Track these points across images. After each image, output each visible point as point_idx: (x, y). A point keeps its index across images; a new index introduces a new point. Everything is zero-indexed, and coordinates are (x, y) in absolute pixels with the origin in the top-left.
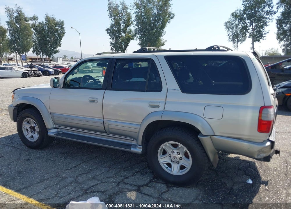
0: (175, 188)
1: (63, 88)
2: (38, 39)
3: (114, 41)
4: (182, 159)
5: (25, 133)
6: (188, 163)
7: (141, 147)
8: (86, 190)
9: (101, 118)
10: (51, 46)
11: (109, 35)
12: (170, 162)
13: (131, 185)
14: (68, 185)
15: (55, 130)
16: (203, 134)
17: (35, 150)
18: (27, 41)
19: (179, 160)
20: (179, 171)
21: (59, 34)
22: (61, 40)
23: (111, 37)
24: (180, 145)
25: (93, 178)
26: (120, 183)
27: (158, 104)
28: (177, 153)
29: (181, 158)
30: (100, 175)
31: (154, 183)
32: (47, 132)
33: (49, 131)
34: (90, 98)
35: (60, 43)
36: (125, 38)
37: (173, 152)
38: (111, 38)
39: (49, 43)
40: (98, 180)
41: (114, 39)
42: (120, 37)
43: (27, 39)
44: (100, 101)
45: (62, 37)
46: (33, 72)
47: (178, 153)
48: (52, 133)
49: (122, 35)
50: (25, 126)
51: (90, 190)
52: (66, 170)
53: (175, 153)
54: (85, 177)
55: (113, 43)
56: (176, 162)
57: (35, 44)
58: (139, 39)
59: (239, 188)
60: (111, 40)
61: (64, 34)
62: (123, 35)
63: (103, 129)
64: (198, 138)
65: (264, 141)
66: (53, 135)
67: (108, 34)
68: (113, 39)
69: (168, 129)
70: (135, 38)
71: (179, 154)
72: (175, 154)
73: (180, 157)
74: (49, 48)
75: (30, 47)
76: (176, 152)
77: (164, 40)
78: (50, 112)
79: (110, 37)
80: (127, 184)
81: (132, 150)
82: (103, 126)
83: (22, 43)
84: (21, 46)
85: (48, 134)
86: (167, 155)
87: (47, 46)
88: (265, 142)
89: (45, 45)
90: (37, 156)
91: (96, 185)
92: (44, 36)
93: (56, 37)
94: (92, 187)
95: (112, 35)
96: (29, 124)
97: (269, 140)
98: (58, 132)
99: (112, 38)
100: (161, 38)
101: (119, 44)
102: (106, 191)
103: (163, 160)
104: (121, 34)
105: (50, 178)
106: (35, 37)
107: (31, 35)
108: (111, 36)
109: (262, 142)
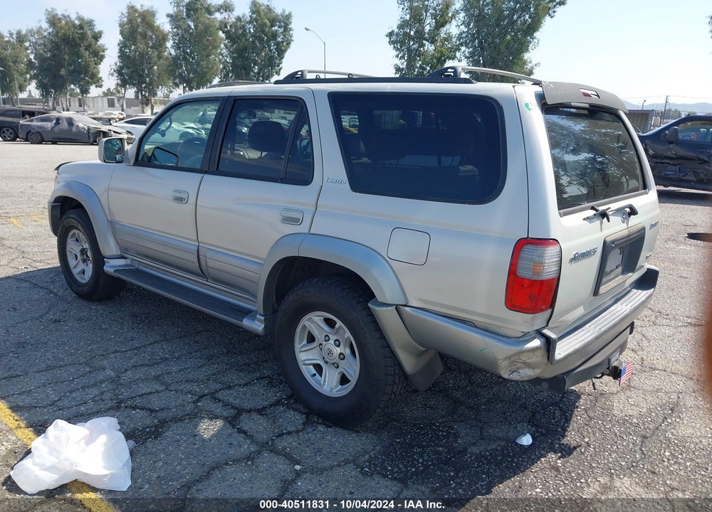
0: (321, 428)
1: (133, 165)
2: (231, 57)
3: (405, 63)
4: (344, 359)
5: (72, 262)
6: (353, 369)
7: (263, 318)
8: (121, 402)
9: (194, 240)
10: (258, 73)
11: (394, 47)
12: (321, 363)
13: (226, 405)
14: (92, 386)
15: (122, 262)
16: (378, 299)
17: (85, 303)
18: (208, 61)
19: (337, 360)
20: (336, 387)
21: (278, 44)
22: (283, 58)
23: (398, 52)
24: (339, 323)
25: (157, 378)
26: (205, 397)
27: (299, 216)
28: (335, 343)
29: (342, 356)
30: (176, 372)
31: (282, 409)
32: (104, 263)
33: (107, 262)
34: (175, 191)
35: (278, 66)
36: (433, 55)
37: (327, 338)
38: (397, 56)
39: (255, 64)
40: (163, 383)
41: (406, 58)
42: (419, 52)
43: (208, 56)
44: (192, 200)
45: (285, 51)
46: (204, 132)
47: (337, 343)
48: (111, 266)
49: (426, 48)
50: (73, 248)
51: (129, 403)
52: (116, 352)
53: (332, 342)
54: (140, 373)
55: (401, 67)
56: (333, 364)
57: (224, 68)
58: (468, 58)
59: (483, 453)
60: (398, 62)
61: (288, 44)
62: (429, 47)
63: (195, 267)
64: (369, 308)
65: (525, 334)
66: (112, 271)
67: (392, 46)
68: (403, 57)
69: (315, 280)
70: (458, 54)
71: (338, 346)
72: (331, 344)
73: (341, 354)
74: (255, 76)
75: (213, 74)
76: (333, 338)
77: (534, 63)
78: (109, 219)
79: (395, 53)
80: (220, 401)
81: (247, 323)
82: (195, 260)
83: (198, 64)
84: (195, 72)
85: (105, 268)
86: (315, 344)
87: (249, 73)
88: (526, 337)
89: (245, 70)
90: (81, 315)
91: (150, 393)
92: (245, 49)
93: (271, 51)
94: (139, 396)
95: (401, 47)
96: (79, 244)
97: (540, 333)
98: (126, 265)
99: (400, 55)
100: (526, 56)
101: (416, 70)
102: (163, 409)
103: (305, 356)
104: (423, 45)
105: (70, 365)
106: (224, 51)
107: (216, 48)
108: (398, 49)
109: (519, 338)
